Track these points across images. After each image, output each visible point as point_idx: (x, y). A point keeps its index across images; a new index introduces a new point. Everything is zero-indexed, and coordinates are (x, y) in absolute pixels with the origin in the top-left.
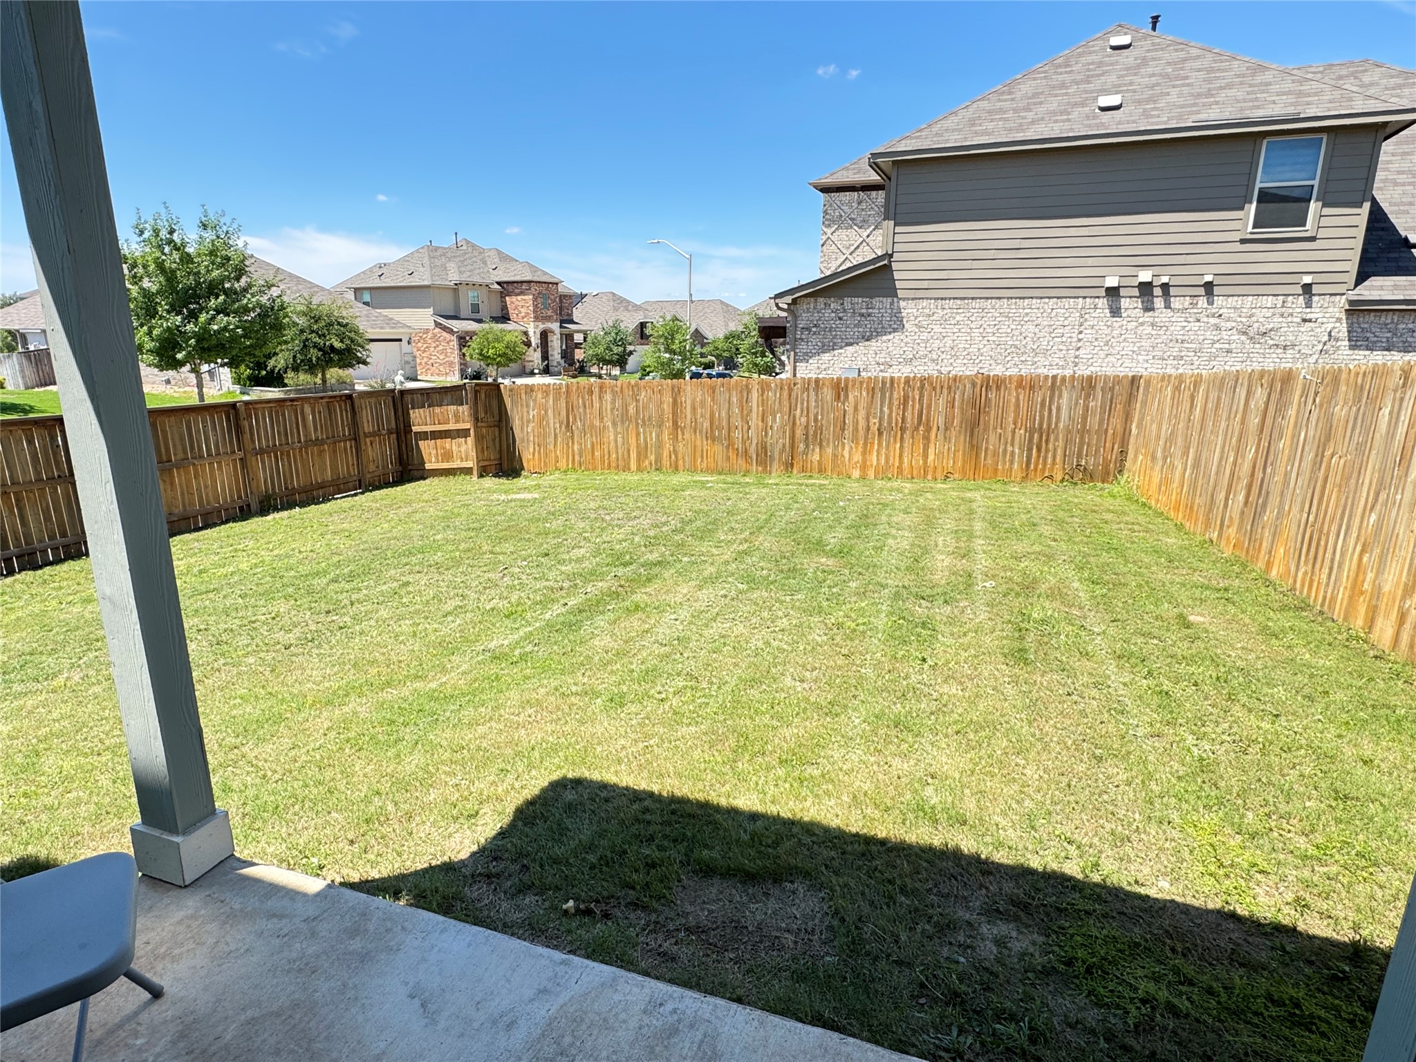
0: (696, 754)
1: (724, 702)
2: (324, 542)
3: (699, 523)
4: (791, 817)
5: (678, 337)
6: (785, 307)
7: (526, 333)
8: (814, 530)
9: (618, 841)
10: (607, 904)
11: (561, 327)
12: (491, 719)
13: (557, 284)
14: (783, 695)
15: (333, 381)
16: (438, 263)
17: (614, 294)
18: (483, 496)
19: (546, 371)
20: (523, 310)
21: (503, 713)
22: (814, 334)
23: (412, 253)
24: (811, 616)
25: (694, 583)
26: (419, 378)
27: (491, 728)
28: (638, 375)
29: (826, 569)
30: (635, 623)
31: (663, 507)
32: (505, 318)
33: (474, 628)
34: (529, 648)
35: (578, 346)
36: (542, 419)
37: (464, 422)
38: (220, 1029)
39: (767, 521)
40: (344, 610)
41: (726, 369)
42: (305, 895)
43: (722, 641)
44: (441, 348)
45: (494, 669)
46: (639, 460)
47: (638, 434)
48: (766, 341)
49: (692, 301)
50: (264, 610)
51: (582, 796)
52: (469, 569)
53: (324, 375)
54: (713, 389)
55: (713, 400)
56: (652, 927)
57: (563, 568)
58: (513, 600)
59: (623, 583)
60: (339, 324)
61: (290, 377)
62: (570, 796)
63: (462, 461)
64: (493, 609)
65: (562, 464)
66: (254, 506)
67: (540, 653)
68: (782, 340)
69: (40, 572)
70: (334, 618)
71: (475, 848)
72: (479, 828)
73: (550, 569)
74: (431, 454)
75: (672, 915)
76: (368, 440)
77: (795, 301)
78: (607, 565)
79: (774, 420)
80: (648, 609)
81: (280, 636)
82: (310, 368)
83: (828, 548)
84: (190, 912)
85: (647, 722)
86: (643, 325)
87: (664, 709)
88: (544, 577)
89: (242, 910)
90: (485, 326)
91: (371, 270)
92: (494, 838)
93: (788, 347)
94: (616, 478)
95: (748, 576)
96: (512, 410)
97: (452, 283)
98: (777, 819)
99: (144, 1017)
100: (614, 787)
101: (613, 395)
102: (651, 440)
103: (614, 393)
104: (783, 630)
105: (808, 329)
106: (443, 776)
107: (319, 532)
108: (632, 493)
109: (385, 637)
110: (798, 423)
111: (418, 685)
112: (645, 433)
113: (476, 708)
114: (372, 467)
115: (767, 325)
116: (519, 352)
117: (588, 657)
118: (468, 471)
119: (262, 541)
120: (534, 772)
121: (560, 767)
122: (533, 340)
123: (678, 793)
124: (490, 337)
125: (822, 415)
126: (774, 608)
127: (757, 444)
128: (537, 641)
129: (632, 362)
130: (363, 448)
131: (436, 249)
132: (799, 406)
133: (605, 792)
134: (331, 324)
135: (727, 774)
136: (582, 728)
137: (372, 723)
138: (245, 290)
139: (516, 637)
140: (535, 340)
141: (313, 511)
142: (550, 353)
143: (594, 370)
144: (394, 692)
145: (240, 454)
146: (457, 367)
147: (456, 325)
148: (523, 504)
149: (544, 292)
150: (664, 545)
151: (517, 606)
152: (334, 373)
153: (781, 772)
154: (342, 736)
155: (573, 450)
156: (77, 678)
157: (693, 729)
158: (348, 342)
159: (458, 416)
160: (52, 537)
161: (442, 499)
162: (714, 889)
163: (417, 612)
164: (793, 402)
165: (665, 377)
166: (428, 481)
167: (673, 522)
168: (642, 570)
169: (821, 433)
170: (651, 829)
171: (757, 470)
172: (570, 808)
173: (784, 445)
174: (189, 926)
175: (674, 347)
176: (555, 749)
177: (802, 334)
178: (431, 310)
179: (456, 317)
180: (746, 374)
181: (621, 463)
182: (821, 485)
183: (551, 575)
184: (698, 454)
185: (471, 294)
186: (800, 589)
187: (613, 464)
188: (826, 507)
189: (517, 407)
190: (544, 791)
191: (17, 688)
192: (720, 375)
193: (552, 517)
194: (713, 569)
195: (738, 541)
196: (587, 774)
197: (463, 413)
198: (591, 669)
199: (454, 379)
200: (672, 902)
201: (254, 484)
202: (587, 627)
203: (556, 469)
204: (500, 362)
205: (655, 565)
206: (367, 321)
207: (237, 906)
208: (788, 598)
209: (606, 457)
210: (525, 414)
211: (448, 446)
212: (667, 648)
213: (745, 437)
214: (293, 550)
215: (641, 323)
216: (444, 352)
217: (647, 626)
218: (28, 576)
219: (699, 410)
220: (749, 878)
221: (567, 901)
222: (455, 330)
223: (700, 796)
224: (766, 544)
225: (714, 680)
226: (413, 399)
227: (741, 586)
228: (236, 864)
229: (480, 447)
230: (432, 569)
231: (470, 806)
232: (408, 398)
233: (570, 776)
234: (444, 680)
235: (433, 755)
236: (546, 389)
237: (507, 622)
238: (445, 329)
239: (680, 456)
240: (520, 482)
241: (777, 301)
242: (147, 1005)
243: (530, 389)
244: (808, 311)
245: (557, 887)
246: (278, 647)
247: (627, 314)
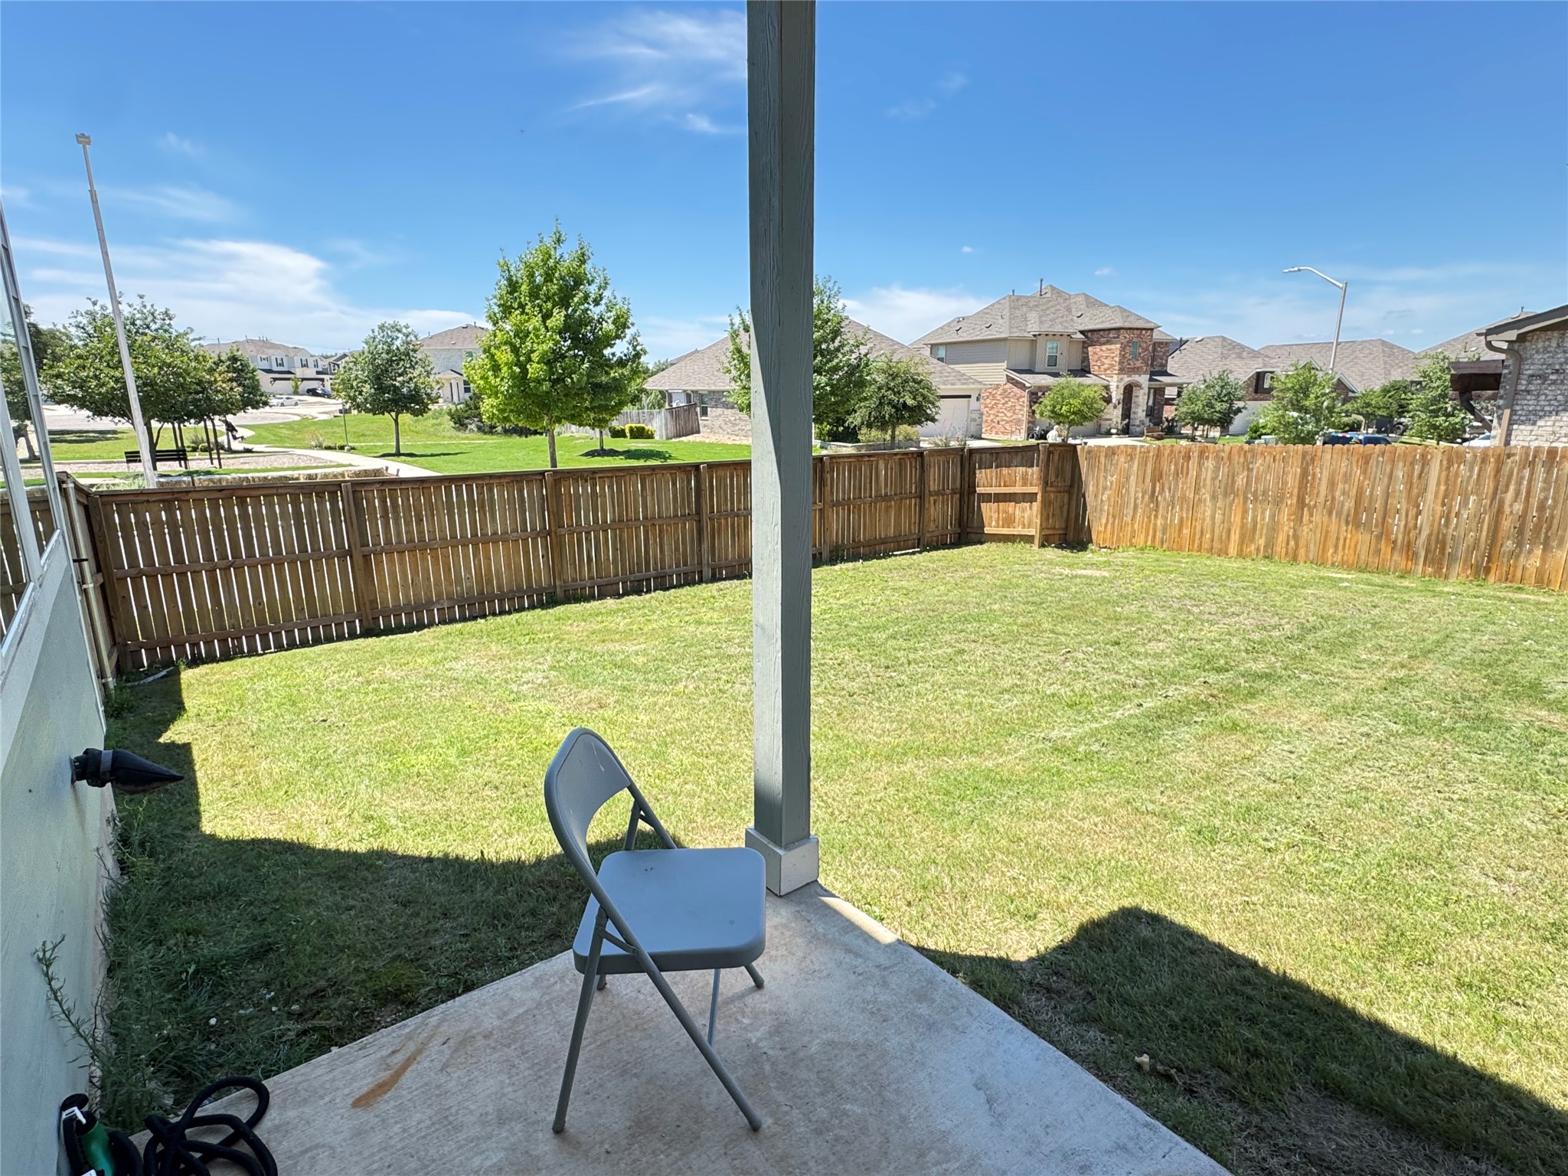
0: (1321, 933)
1: (1365, 874)
2: (884, 598)
3: (1326, 633)
4: (1478, 1068)
5: (1315, 391)
6: (1505, 346)
7: (1107, 388)
8: (1524, 666)
9: (1209, 1005)
10: (1192, 1078)
11: (1151, 380)
12: (1051, 816)
13: (1152, 330)
14: (1466, 892)
15: (901, 438)
16: (1018, 313)
17: (1224, 339)
18: (1044, 568)
19: (1126, 431)
20: (1106, 361)
21: (1065, 814)
22: (1554, 382)
23: (993, 305)
24: (1517, 790)
25: (1318, 710)
26: (983, 436)
27: (1051, 826)
28: (1246, 438)
29: (1548, 726)
30: (1232, 745)
31: (1274, 606)
32: (1084, 371)
33: (1032, 712)
34: (1096, 747)
35: (1169, 402)
36: (1122, 486)
37: (1031, 485)
38: (806, 1038)
39: (1438, 643)
40: (902, 668)
41: (1379, 432)
42: (877, 942)
43: (1363, 794)
44: (1010, 404)
45: (1055, 762)
46: (1242, 543)
47: (1245, 511)
48: (1462, 394)
49: (1338, 344)
50: (831, 655)
51: (1161, 937)
52: (1028, 646)
53: (893, 432)
54: (1367, 459)
55: (1364, 472)
56: (1253, 1131)
57: (1137, 662)
58: (1076, 690)
59: (1215, 692)
60: (914, 381)
61: (864, 434)
62: (1145, 932)
63: (1024, 527)
64: (1053, 695)
65: (1140, 540)
66: (825, 555)
67: (1108, 756)
68: (1490, 392)
69: (667, 593)
70: (893, 674)
71: (1033, 953)
72: (1038, 933)
73: (1120, 661)
74: (992, 517)
75: (1282, 1127)
76: (932, 499)
77: (1522, 338)
78: (1194, 667)
79: (1465, 503)
80: (1251, 731)
81: (844, 682)
82: (883, 424)
83: (1552, 697)
84: (784, 921)
85: (1248, 872)
86: (1259, 377)
87: (1272, 862)
88: (1112, 669)
89: (824, 935)
90: (1061, 380)
91: (949, 325)
92: (1055, 949)
93: (1501, 402)
94: (1208, 562)
95: (1404, 715)
96: (1087, 474)
97: (1030, 335)
98: (1452, 1062)
99: (749, 1000)
100: (1202, 939)
101: (1218, 463)
102: (1263, 519)
103: (1218, 459)
104: (1465, 800)
105: (1543, 377)
106: (999, 864)
107: (880, 587)
108: (1229, 583)
109: (940, 702)
110: (1507, 510)
111: (973, 760)
112: (1255, 510)
113: (1035, 801)
114: (932, 527)
115: (1465, 372)
116: (1096, 409)
117: (1168, 773)
118: (1029, 539)
119: (830, 589)
120: (1100, 891)
121: (1131, 894)
122: (1114, 395)
123: (1292, 974)
124: (1066, 392)
125: (1555, 500)
126: (1450, 766)
127: (1430, 535)
128: (1105, 741)
129: (1238, 421)
130: (927, 506)
131: (1019, 298)
132: (1512, 488)
133: (1191, 942)
134: (906, 381)
135: (1369, 974)
136: (1161, 857)
137: (928, 788)
138: (838, 350)
139: (1080, 731)
140: (1116, 395)
141: (875, 566)
142: (1133, 410)
143: (1187, 430)
144: (951, 762)
145: (820, 505)
146: (1024, 426)
147: (1030, 380)
148: (1090, 582)
149: (1135, 340)
150: (1273, 654)
151: (1081, 696)
152: (903, 430)
153: (1461, 999)
154: (901, 795)
155: (1155, 525)
156: (691, 687)
157: (1315, 899)
158: (920, 399)
159: (1027, 478)
160: (678, 566)
161: (1000, 566)
162: (1346, 1119)
163: (972, 683)
164: (1503, 481)
165: (1286, 442)
166: (985, 546)
167: (1287, 627)
168: (1242, 681)
169: (1549, 528)
170: (1254, 1008)
171: (1423, 571)
172: (1144, 945)
173: (1477, 541)
174: (782, 933)
175: (1307, 403)
176: (1126, 871)
177: (1529, 383)
178: (1004, 365)
179: (1030, 372)
180: (1416, 440)
181: (1216, 545)
182: (1538, 603)
183: (1123, 668)
184: (1331, 542)
185: (1049, 345)
186: (1497, 748)
187: (1206, 546)
188: (1548, 636)
189: (1093, 471)
190: (1112, 915)
191: (653, 686)
192: (1369, 441)
193: (1125, 601)
194: (1349, 697)
195: (1388, 665)
196: (1166, 912)
197: (1032, 475)
198: (1172, 788)
199: (1020, 439)
200: (1283, 1111)
201: (828, 533)
202: (1167, 739)
203: (1131, 545)
204: (1073, 420)
205: (1261, 677)
206: (941, 378)
207: (820, 930)
208: (1475, 757)
209: (1197, 537)
210: (1102, 479)
211: (1011, 510)
212: (1277, 786)
213: (1411, 524)
214: (857, 601)
215: (1258, 374)
216: (1013, 409)
217: (1249, 752)
218: (659, 594)
219: (1340, 486)
220: (1402, 1125)
221: (1141, 1055)
222: (1027, 385)
223: (1327, 990)
224: (1437, 675)
225: (1349, 844)
226: (981, 459)
227: (1394, 727)
228: (819, 890)
229: (1045, 514)
230: (987, 640)
231: (1029, 905)
232: (977, 457)
233: (1145, 907)
234: (1001, 761)
235: (989, 838)
236: (1130, 453)
237: (1070, 712)
238: (1016, 383)
239: (1302, 543)
240: (1087, 556)
241: (1489, 338)
242: (751, 991)
243: (1112, 451)
244: (1546, 350)
245: (1128, 1033)
246: (844, 693)
247: (1238, 362)
